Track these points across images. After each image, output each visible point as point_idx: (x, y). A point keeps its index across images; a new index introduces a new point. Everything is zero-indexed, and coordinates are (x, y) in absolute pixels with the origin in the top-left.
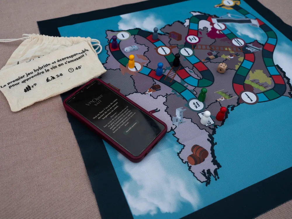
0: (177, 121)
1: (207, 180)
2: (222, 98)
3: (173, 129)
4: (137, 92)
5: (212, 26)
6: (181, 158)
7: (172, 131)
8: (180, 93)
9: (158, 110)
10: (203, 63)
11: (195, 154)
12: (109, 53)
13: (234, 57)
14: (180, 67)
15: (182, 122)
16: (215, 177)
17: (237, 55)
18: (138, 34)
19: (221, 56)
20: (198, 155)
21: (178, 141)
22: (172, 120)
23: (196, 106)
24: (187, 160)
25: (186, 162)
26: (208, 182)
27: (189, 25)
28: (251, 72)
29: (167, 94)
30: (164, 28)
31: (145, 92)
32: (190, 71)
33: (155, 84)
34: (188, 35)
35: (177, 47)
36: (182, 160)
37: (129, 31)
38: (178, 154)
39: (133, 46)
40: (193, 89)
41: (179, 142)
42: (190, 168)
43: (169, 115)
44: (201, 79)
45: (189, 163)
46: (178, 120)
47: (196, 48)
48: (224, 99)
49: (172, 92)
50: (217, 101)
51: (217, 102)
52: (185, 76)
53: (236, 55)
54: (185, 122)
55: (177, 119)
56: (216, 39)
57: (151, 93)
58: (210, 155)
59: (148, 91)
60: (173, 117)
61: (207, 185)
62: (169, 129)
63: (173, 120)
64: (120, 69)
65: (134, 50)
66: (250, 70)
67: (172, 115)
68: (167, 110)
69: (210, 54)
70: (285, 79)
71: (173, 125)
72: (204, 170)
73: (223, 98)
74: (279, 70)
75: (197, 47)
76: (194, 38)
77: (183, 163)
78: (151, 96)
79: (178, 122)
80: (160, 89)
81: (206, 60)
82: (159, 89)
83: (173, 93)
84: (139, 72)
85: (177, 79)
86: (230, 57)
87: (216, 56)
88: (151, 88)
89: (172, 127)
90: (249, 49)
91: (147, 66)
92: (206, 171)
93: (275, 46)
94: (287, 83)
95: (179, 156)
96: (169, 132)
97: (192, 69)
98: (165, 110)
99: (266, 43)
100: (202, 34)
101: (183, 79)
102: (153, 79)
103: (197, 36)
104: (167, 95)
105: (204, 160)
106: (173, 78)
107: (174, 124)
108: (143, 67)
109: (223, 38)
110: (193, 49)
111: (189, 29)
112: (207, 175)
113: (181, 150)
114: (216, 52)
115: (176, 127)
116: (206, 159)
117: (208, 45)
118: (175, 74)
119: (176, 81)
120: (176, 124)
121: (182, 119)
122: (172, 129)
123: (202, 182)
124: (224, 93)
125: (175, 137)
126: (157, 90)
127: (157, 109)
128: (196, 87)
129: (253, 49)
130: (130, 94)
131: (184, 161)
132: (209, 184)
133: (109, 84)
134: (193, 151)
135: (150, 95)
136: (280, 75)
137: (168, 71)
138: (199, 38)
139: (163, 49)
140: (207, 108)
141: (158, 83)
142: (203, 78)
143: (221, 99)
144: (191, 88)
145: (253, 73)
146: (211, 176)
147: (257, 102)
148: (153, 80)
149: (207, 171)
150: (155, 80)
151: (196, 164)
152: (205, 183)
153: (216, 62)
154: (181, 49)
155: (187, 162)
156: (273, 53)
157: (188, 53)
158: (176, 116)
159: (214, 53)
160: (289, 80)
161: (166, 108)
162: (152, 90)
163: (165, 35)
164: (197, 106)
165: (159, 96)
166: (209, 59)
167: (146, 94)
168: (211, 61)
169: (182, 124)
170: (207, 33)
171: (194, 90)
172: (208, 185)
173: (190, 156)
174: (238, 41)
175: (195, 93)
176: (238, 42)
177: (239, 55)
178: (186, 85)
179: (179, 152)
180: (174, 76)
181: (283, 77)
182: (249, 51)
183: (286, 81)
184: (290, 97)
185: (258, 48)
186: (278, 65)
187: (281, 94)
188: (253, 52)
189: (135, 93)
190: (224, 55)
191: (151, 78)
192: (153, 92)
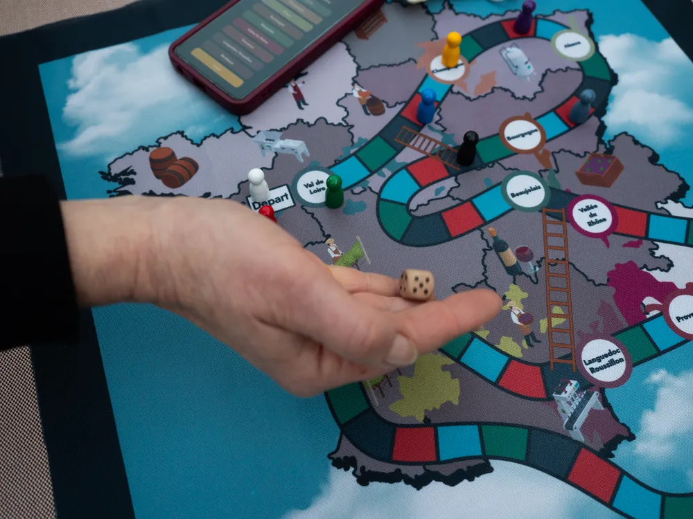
0: (267, 140)
1: (113, 174)
2: (336, 252)
3: (247, 130)
4: (359, 69)
5: (681, 285)
6: (171, 135)
7: (241, 128)
8: (355, 154)
9: (303, 106)
10: (479, 228)
11: (176, 162)
12: (493, 19)
13: (516, 324)
14: (454, 167)
15: (263, 148)
16: (115, 191)
17: (531, 338)
18: (585, 77)
19: (515, 283)
20: (171, 168)
21: (213, 135)
22: (271, 130)
23: (312, 185)
24: (162, 146)
25: (160, 143)
26: (106, 176)
27: (669, 215)
28: (450, 362)
29: (352, 126)
30: (636, 142)
31: (358, 85)
32: (442, 188)
33: (385, 105)
34: (611, 206)
35: (545, 171)
36: (166, 138)
37: (598, 58)
38: (182, 133)
39: (529, 64)
40: (370, 188)
41: (209, 137)
42: (146, 149)
43: (286, 127)
44: (409, 211)
45: (155, 148)
46: (272, 142)
47: (548, 218)
48: (333, 255)
49: (360, 139)
50: (328, 236)
51: (324, 235)
52: (421, 175)
53: (532, 334)
54: (264, 155)
55: (273, 140)
56: (612, 290)
57: (356, 95)
58: (168, 190)
59: (364, 90)
60: (280, 134)
61: (101, 173)
62: (246, 120)
63: (272, 132)
64: (437, 38)
65: (514, 69)
66: (458, 360)
67: (285, 132)
68: (300, 122)
69: (523, 254)
70: (420, 471)
71: (258, 132)
72: (135, 173)
73: (338, 255)
74: (463, 466)
75: (550, 222)
76: (598, 222)
77: (159, 139)
78: (346, 95)
79: (265, 141)
80: (367, 114)
81: (494, 238)
82: (369, 112)
83: (356, 140)
84: (427, 75)
85: (408, 155)
86: (517, 313)
87: (514, 271)
88: (371, 95)
89: (250, 128)
90: (569, 388)
91: (452, 93)
92: (131, 176)
93: (609, 505)
94: (398, 471)
95: (176, 133)
96: (239, 121)
97: (448, 195)
98: (302, 120)
99: (623, 473)
100: (632, 249)
101: (406, 167)
102: (407, 103)
103: (612, 230)
104: (348, 128)
105: (158, 177)
106: (413, 147)
107: (260, 133)
108: (449, 85)
109: (616, 310)
110: (541, 211)
111: (649, 214)
112: (123, 177)
113: (188, 137)
114: (536, 273)
115: (253, 137)
116: (160, 182)
117: (567, 254)
118: (428, 151)
119: (398, 152)
120: (261, 138)
121: (274, 151)
122: (244, 128)
123: (109, 166)
124: (357, 261)
125: (225, 132)
126: (364, 107)
127: (307, 104)
128: (379, 194)
129: (570, 404)
130: (353, 56)
131: (162, 141)
132: (102, 177)
133: (383, 19)
134: (182, 161)
136: (438, 462)
137: (439, 137)
138: (603, 236)
139: (530, 133)
140: (306, 210)
141: (390, 114)
142: (414, 218)
143: (334, 249)
144: (375, 182)
145: (445, 368)
146: (120, 183)
148: (402, 103)
149: (133, 179)
150: (399, 108)
151: (152, 160)
152: (106, 170)
153: (485, 267)
154: (539, 176)
155: (159, 146)
156: (564, 479)
157: (521, 193)
158: (282, 138)
159: (530, 267)
160: (419, 483)
161: (308, 123)
162: (364, 97)
163: (601, 141)
164: (312, 189)
165: (346, 110)
166: (500, 247)
167: (353, 84)
168: (492, 254)
169: (259, 149)
170: (640, 265)
171: (368, 190)
172: (100, 175)
173: (173, 154)
174: (612, 363)
175: (358, 189)
176: (605, 361)
177: (529, 344)
178: (387, 172)
179: (185, 134)
180: (418, 149)
181: (428, 467)
182: (562, 390)
183: (405, 470)
184: (335, 456)
185: (584, 428)
186: (490, 470)
187: (347, 429)
188: (553, 399)
189: (355, 65)
190: (525, 295)
191: (407, 99)
192: (359, 99)
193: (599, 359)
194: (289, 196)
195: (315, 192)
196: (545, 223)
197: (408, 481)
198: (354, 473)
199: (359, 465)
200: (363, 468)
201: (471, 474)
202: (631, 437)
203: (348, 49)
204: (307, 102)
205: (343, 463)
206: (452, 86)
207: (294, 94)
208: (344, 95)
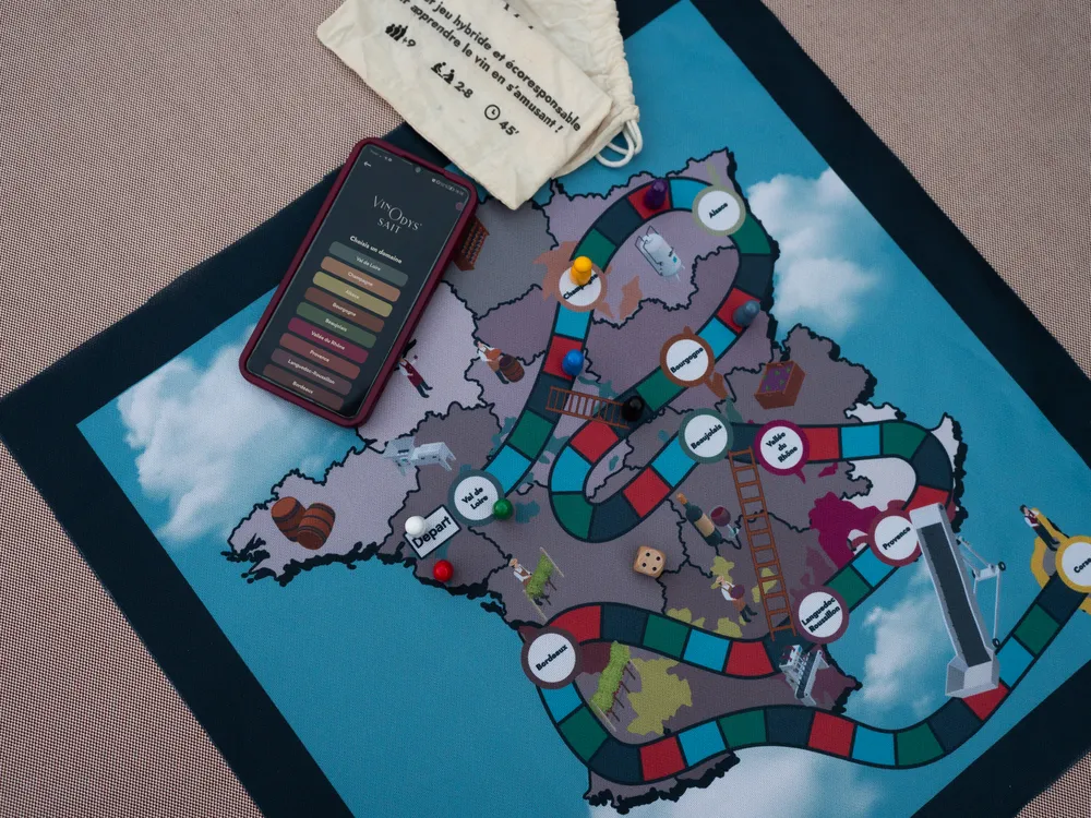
0: (400, 452)
1: (239, 552)
2: (523, 574)
3: (372, 446)
4: (475, 318)
5: (883, 507)
6: (284, 479)
7: (363, 444)
8: (507, 442)
9: (426, 392)
10: (666, 498)
11: (306, 514)
12: (618, 194)
13: (729, 601)
14: (624, 426)
15: (399, 465)
16: (250, 572)
17: (747, 612)
18: (741, 256)
19: (718, 554)
20: (303, 523)
21: (335, 464)
22: (400, 436)
23: (471, 498)
24: (281, 497)
25: (277, 494)
26: (232, 556)
27: (861, 423)
28: (674, 663)
29: (493, 405)
30: (813, 335)
31: (483, 342)
32: (616, 458)
33: (521, 363)
34: (799, 429)
35: (722, 401)
36: (280, 485)
37: (751, 222)
38: (296, 472)
39: (674, 255)
40: (536, 482)
41: (331, 468)
42: (263, 506)
43: (416, 427)
44: (587, 500)
45: (274, 502)
46: (406, 453)
47: (737, 464)
48: (522, 579)
49: (506, 419)
50: (509, 557)
51: (504, 557)
52: (587, 447)
53: (747, 608)
54: (404, 474)
55: (407, 451)
56: (816, 533)
57: (484, 358)
58: (311, 554)
59: (491, 349)
60: (412, 439)
61: (224, 553)
62: (366, 433)
63: (402, 439)
64: (557, 245)
65: (658, 267)
66: (681, 659)
67: (417, 434)
68: (430, 416)
69: (719, 516)
70: (672, 783)
71: (386, 444)
72: (264, 543)
73: (526, 577)
74: (711, 764)
75: (741, 469)
76: (789, 454)
77: (273, 489)
78: (472, 361)
79: (398, 454)
80: (505, 382)
81: (686, 506)
82: (506, 379)
83: (502, 423)
84: (559, 304)
85: (567, 426)
86: (727, 587)
87: (714, 540)
88: (502, 354)
89: (375, 440)
90: (793, 655)
91: (595, 323)
92: (261, 548)
93: (849, 758)
94: (653, 789)
95: (290, 475)
96: (358, 435)
97: (624, 466)
98: (432, 413)
99: (856, 724)
100: (827, 478)
101: (569, 442)
102: (546, 352)
103: (805, 460)
104: (488, 408)
105: (293, 539)
106: (569, 413)
107: (388, 445)
108: (589, 312)
109: (823, 554)
110: (727, 457)
111: (839, 427)
112: (252, 552)
113: (307, 476)
114: (737, 537)
115: (383, 452)
116: (297, 545)
117: (764, 504)
118: (588, 413)
119: (555, 424)
120: (392, 451)
121: (413, 465)
122: (368, 443)
123: (229, 541)
124: (549, 578)
125: (348, 455)
126: (498, 373)
127: (431, 388)
128: (549, 487)
129: (797, 671)
130: (463, 301)
131: (277, 489)
132: (228, 559)
133: (483, 231)
134: (311, 510)
135: (475, 357)
136: (688, 769)
137: (594, 390)
138: (796, 470)
139: (695, 355)
140: (474, 531)
141: (531, 373)
142: (595, 506)
143: (520, 571)
144: (540, 472)
145: (670, 671)
146: (252, 561)
147: (540, 685)
148: (540, 354)
149: (264, 551)
150: (539, 361)
151: (277, 520)
152: (229, 549)
153: (684, 543)
154: (717, 413)
155: (277, 498)
156: (806, 746)
157: (702, 441)
158: (417, 444)
159: (730, 532)
160: (674, 795)
161: (440, 414)
162: (495, 359)
163: (774, 345)
164: (474, 502)
165: (479, 385)
166: (693, 515)
167: (476, 344)
168: (687, 526)
169: (396, 467)
170: (839, 495)
171: (535, 484)
172: (225, 558)
173: (298, 504)
174: (829, 615)
175: (523, 488)
176: (822, 615)
177: (746, 620)
178: (549, 455)
179: (301, 472)
180: (576, 415)
181: (679, 777)
182: (788, 658)
183: (659, 786)
184: (590, 795)
185: (814, 693)
186: (737, 761)
187: (592, 765)
188: (779, 671)
189: (471, 314)
190: (731, 565)
191: (545, 348)
192: (489, 363)
193: (816, 615)
194: (450, 519)
195: (478, 505)
196: (735, 471)
197: (665, 796)
198: (612, 805)
199: (615, 795)
200: (619, 798)
201: (720, 770)
202: (858, 686)
203: (454, 292)
204: (429, 386)
205: (599, 799)
206: (592, 312)
207: (410, 378)
208: (469, 363)
